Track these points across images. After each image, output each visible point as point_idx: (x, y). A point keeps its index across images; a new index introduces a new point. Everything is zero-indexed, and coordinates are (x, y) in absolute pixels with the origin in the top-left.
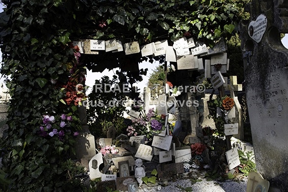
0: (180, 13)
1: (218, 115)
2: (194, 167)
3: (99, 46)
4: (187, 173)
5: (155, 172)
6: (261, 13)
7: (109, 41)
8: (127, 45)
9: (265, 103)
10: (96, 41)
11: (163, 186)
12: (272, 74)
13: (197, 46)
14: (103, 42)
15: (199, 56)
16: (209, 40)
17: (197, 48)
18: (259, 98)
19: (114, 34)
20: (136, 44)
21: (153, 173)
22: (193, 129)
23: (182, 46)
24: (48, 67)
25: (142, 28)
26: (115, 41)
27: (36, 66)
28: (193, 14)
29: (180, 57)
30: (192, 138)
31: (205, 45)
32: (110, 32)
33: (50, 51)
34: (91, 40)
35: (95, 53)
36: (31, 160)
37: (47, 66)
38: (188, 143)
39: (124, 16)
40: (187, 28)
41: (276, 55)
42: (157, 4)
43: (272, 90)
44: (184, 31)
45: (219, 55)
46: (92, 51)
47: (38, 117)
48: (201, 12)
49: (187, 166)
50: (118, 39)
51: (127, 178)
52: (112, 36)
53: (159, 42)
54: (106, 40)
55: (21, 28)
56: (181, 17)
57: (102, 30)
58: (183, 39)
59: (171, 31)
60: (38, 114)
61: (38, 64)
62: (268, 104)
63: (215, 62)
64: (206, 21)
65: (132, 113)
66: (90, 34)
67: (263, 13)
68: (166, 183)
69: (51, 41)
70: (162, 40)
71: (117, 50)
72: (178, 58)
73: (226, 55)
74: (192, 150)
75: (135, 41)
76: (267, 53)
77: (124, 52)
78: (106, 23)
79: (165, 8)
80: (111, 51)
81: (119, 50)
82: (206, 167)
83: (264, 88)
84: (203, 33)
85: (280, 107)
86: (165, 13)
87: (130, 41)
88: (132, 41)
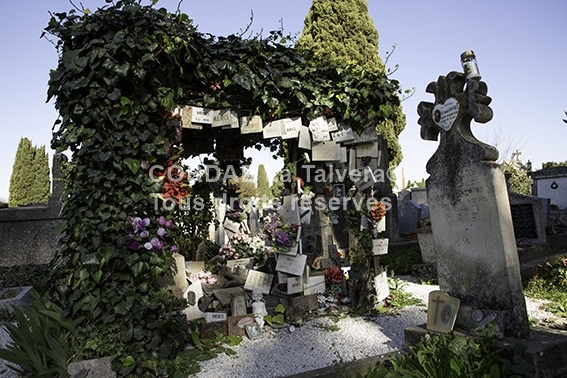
0: (320, 82)
1: (362, 228)
2: (332, 300)
3: (205, 117)
4: (323, 309)
5: (281, 308)
6: (450, 96)
7: (219, 111)
8: (245, 119)
9: (455, 204)
10: (201, 110)
11: (297, 326)
12: (465, 169)
13: (340, 129)
14: (212, 112)
15: (342, 144)
16: (358, 122)
17: (340, 133)
18: (445, 198)
19: (229, 101)
20: (257, 120)
21: (277, 310)
22: (325, 248)
23: (321, 126)
24: (141, 143)
25: (269, 97)
26: (229, 112)
27: (123, 139)
28: (339, 85)
29: (318, 143)
30: (325, 260)
31: (350, 129)
32: (223, 98)
33: (146, 119)
34: (194, 108)
35: (197, 127)
36: (109, 287)
37: (140, 141)
38: (319, 267)
39: (249, 77)
40: (330, 105)
41: (470, 146)
42: (290, 66)
43: (465, 187)
44: (325, 107)
45: (369, 144)
46: (193, 123)
47: (122, 220)
48: (350, 83)
49: (322, 299)
50: (233, 109)
51: (244, 317)
52: (226, 104)
53: (289, 120)
54: (215, 109)
55: (105, 79)
56: (322, 87)
57: (212, 93)
58: (321, 118)
59: (309, 105)
60: (123, 215)
61: (126, 138)
62: (459, 205)
63: (363, 153)
64: (357, 97)
65: (229, 224)
66: (192, 98)
67: (454, 96)
68: (300, 321)
69: (146, 103)
70: (293, 116)
71: (230, 125)
72: (314, 143)
73: (376, 144)
74: (326, 277)
75: (257, 114)
76: (458, 145)
77: (239, 129)
78: (222, 85)
79: (303, 73)
80: (220, 127)
81: (233, 126)
82: (345, 300)
83: (454, 186)
84: (350, 112)
85: (475, 207)
86: (301, 79)
87: (249, 114)
88: (253, 115)
